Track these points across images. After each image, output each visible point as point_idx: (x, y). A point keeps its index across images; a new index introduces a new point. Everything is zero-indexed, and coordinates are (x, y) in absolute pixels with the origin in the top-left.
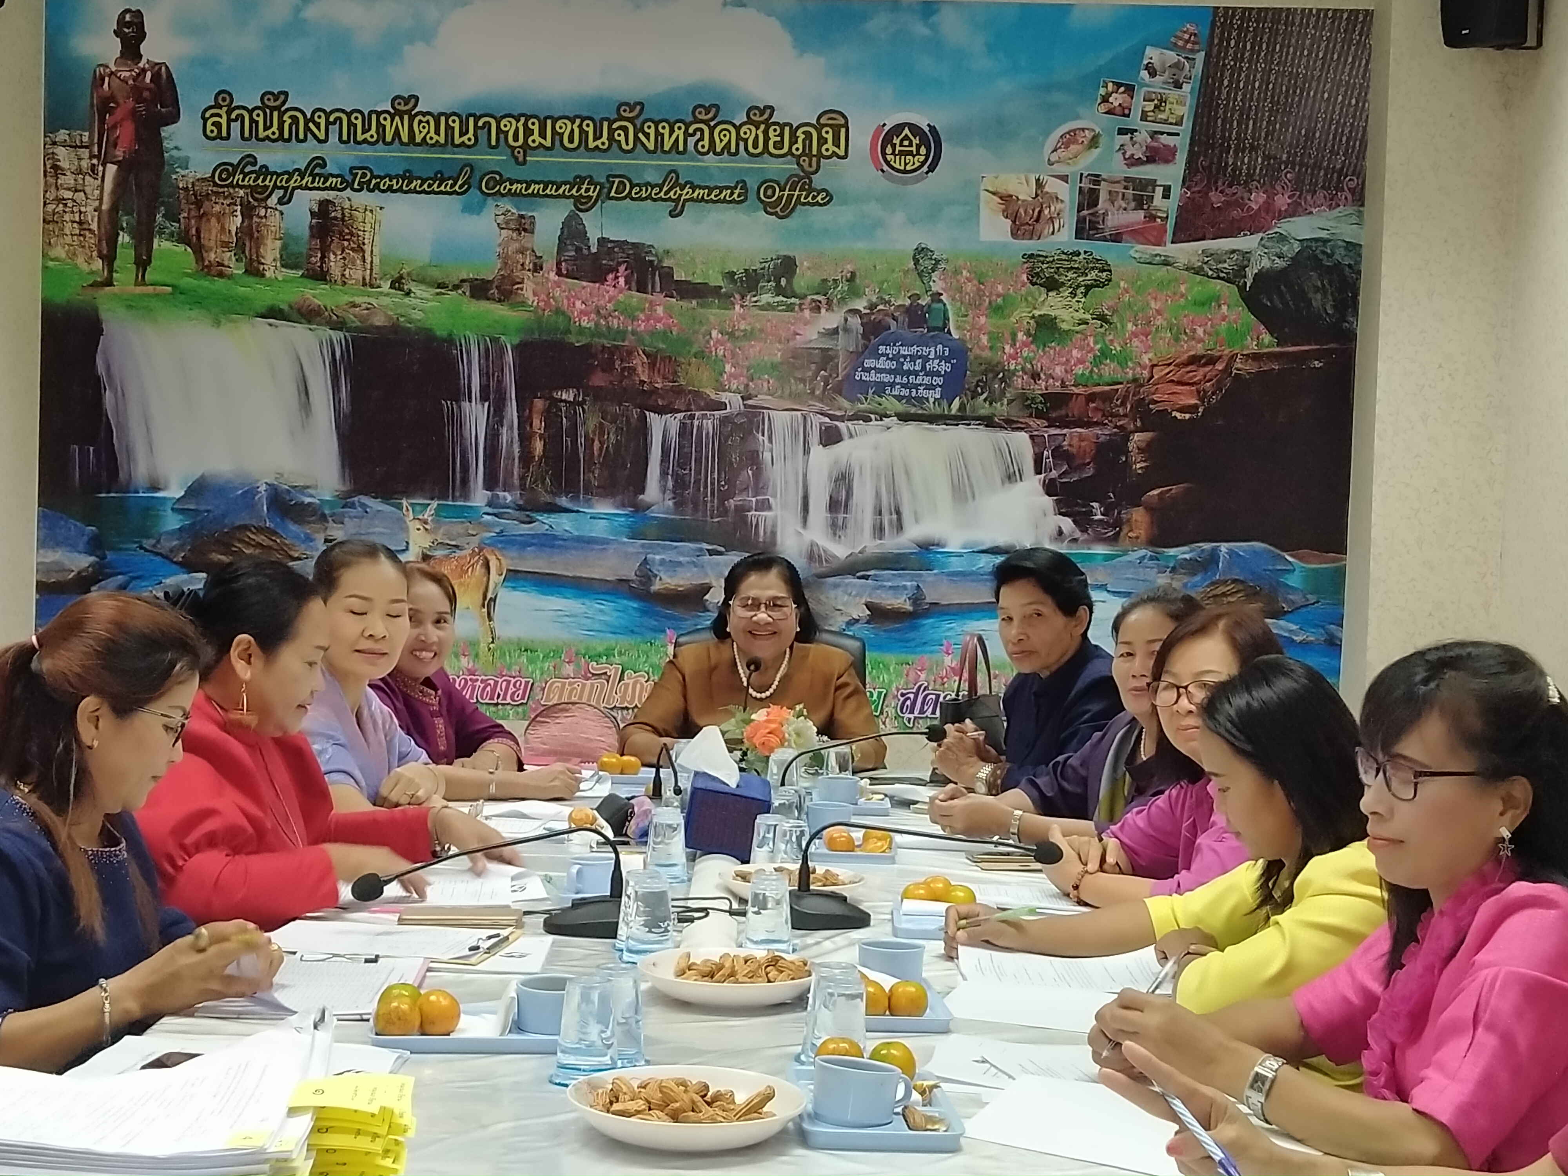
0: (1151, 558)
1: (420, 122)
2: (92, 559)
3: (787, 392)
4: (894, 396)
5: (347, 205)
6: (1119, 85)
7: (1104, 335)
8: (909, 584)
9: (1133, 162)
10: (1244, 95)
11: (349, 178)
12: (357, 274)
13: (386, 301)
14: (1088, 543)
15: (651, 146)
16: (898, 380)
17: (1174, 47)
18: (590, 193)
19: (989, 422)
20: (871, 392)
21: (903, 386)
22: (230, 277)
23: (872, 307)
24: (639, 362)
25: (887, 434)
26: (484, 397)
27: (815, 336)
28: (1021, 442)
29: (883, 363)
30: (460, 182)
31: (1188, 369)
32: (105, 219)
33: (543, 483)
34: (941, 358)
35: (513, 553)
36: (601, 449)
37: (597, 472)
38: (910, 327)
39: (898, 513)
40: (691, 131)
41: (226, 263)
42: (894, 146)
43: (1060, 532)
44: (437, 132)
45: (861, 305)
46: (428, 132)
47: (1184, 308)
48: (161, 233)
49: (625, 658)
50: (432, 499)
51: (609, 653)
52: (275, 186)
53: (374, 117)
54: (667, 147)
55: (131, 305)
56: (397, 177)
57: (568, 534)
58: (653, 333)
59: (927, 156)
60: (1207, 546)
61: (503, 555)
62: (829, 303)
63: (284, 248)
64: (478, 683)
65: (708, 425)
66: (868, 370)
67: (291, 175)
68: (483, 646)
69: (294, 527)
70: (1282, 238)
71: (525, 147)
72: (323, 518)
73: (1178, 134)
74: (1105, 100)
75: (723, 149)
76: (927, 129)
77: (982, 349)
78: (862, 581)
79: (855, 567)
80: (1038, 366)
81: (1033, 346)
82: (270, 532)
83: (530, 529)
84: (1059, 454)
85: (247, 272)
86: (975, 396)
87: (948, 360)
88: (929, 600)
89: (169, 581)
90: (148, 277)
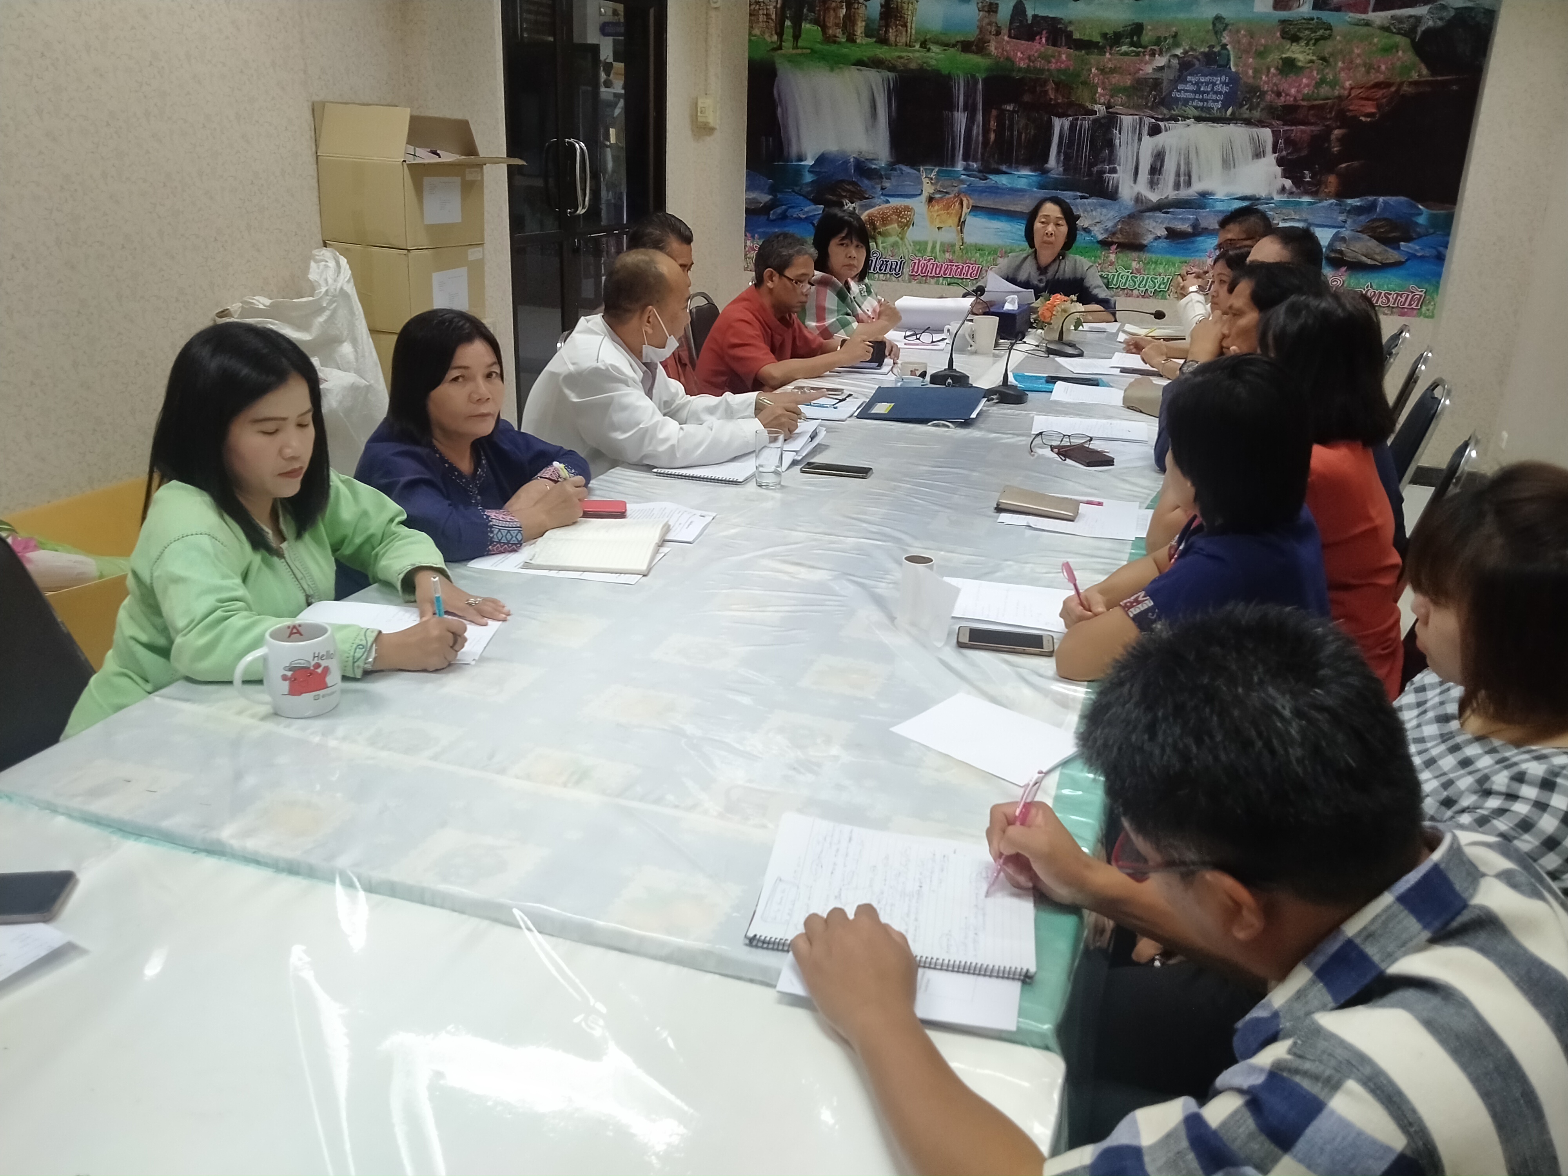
0: (1336, 205)
2: (771, 197)
3: (1132, 104)
4: (1194, 107)
7: (1323, 70)
8: (1191, 217)
12: (903, 40)
13: (917, 54)
14: (1300, 195)
16: (1197, 97)
19: (1248, 122)
20: (1180, 104)
21: (1200, 100)
22: (839, 43)
23: (1186, 53)
24: (1050, 87)
25: (1188, 128)
26: (965, 109)
27: (1151, 71)
28: (1266, 134)
29: (1189, 87)
31: (1373, 90)
32: (779, 11)
33: (994, 158)
34: (1224, 83)
35: (976, 196)
36: (1026, 137)
38: (1207, 65)
41: (837, 35)
45: (1179, 52)
47: (1374, 52)
48: (806, 20)
50: (935, 166)
55: (791, 59)
57: (1004, 187)
58: (1059, 70)
60: (1371, 198)
62: (1161, 51)
63: (867, 26)
64: (954, 267)
65: (1086, 124)
66: (1180, 91)
68: (957, 247)
69: (866, 182)
70: (1443, 7)
72: (881, 177)
77: (1249, 78)
78: (1165, 215)
79: (1162, 207)
80: (1281, 89)
81: (1279, 77)
82: (854, 184)
83: (985, 183)
84: (1289, 142)
85: (848, 40)
86: (1241, 106)
87: (1227, 85)
88: (1202, 226)
89: (806, 209)
90: (799, 44)
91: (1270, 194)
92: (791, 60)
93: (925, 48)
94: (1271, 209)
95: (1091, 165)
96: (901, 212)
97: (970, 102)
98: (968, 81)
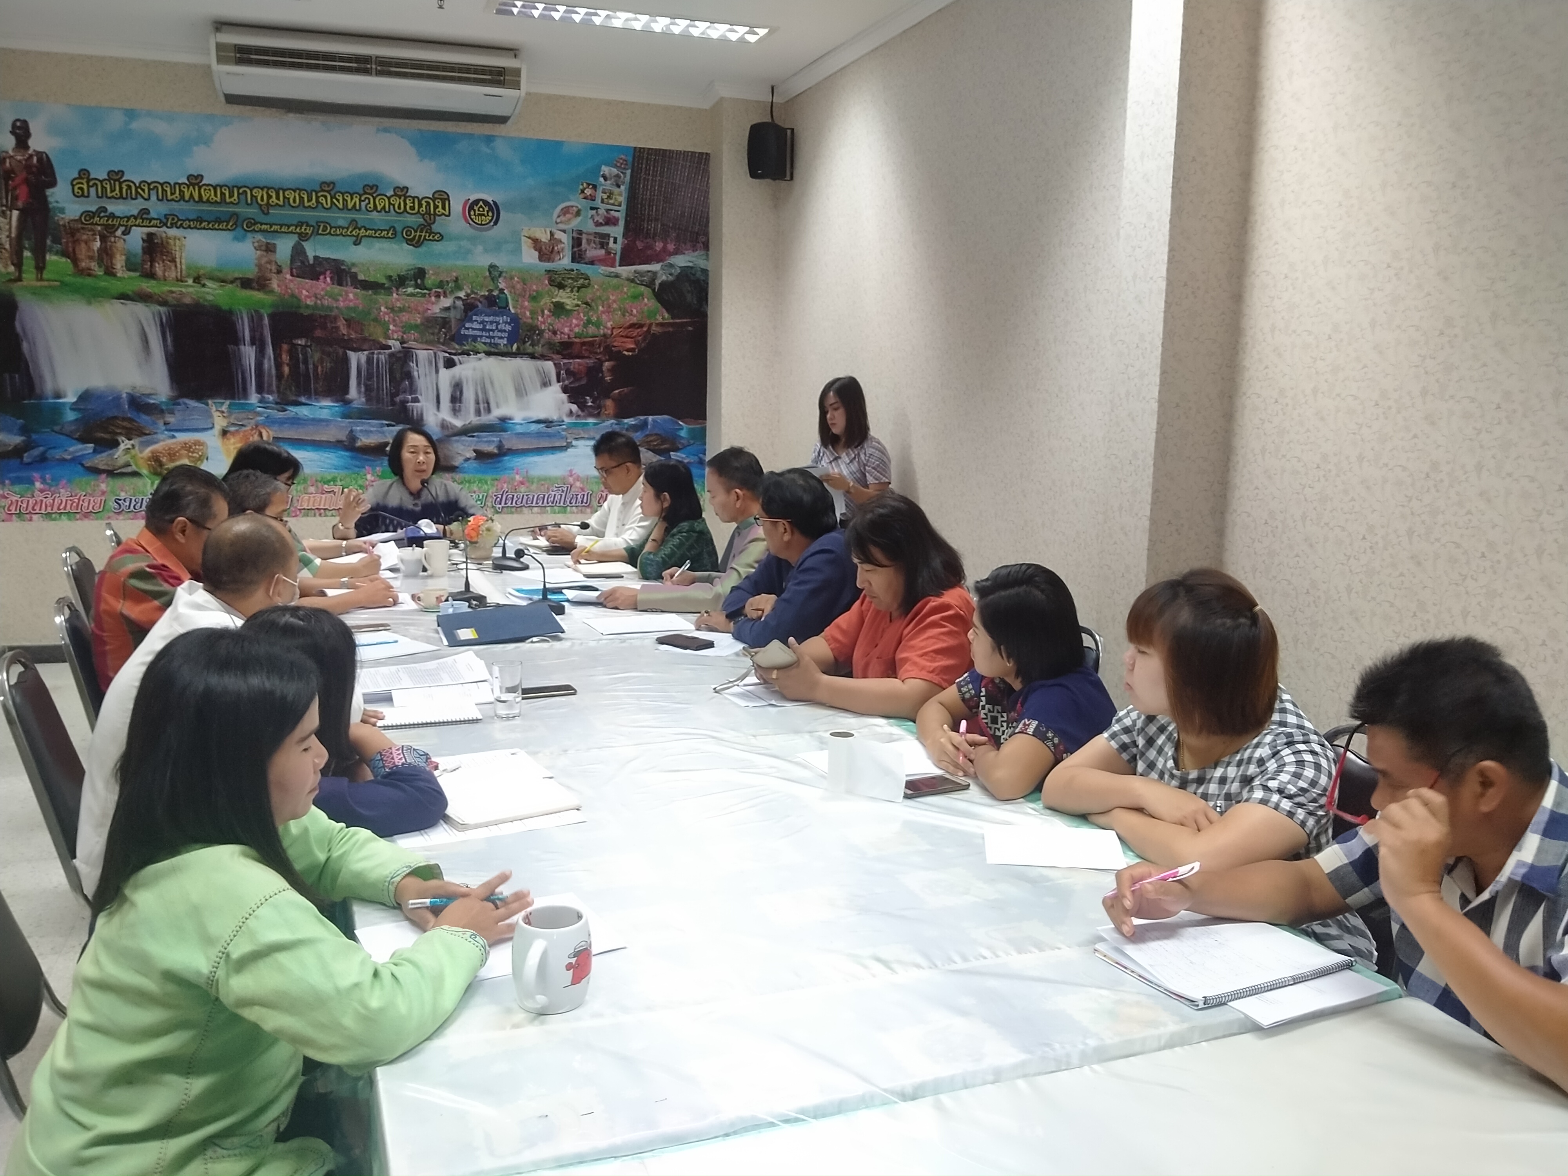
0: (616, 424)
1: (205, 190)
2: (22, 438)
3: (425, 340)
4: (483, 343)
5: (164, 235)
6: (589, 184)
7: (588, 313)
8: (495, 439)
9: (598, 224)
10: (651, 192)
11: (165, 221)
12: (172, 274)
13: (191, 290)
14: (585, 417)
15: (341, 206)
16: (484, 334)
17: (616, 166)
18: (307, 231)
19: (533, 356)
20: (470, 340)
21: (487, 337)
22: (96, 276)
23: (468, 295)
24: (341, 324)
25: (480, 362)
26: (253, 343)
27: (438, 311)
28: (549, 366)
29: (475, 325)
30: (231, 224)
31: (630, 330)
32: (14, 242)
33: (291, 390)
34: (506, 323)
35: (276, 428)
36: (323, 371)
37: (321, 384)
38: (488, 306)
39: (488, 403)
40: (363, 199)
41: (92, 268)
42: (475, 211)
43: (571, 412)
44: (216, 195)
45: (462, 294)
46: (210, 195)
47: (626, 299)
48: (50, 251)
49: (343, 482)
50: (226, 400)
51: (334, 480)
52: (120, 225)
53: (177, 186)
54: (350, 206)
56: (193, 220)
57: (306, 418)
58: (348, 308)
59: (493, 217)
60: (642, 418)
61: (271, 430)
62: (445, 293)
63: (128, 260)
65: (382, 357)
66: (468, 329)
67: (128, 218)
69: (145, 417)
70: (671, 266)
71: (268, 204)
72: (162, 412)
73: (619, 211)
74: (583, 191)
75: (381, 209)
76: (492, 203)
77: (527, 318)
78: (471, 438)
79: (467, 431)
80: (556, 327)
81: (553, 318)
82: (130, 420)
83: (285, 415)
84: (569, 372)
85: (105, 273)
86: (525, 342)
87: (509, 324)
88: (506, 447)
89: (71, 449)
90: (45, 276)
91: (560, 417)
92: (35, 292)
93: (199, 283)
94: (564, 430)
95: (393, 395)
96: (190, 447)
97: (257, 335)
98: (252, 316)
